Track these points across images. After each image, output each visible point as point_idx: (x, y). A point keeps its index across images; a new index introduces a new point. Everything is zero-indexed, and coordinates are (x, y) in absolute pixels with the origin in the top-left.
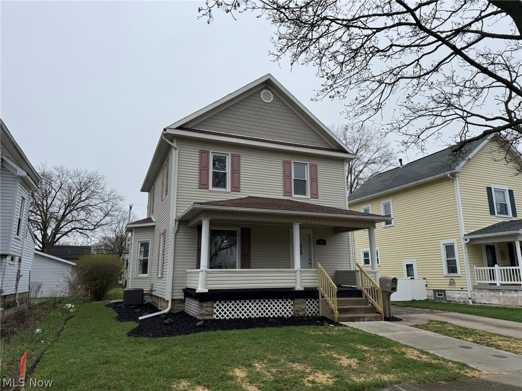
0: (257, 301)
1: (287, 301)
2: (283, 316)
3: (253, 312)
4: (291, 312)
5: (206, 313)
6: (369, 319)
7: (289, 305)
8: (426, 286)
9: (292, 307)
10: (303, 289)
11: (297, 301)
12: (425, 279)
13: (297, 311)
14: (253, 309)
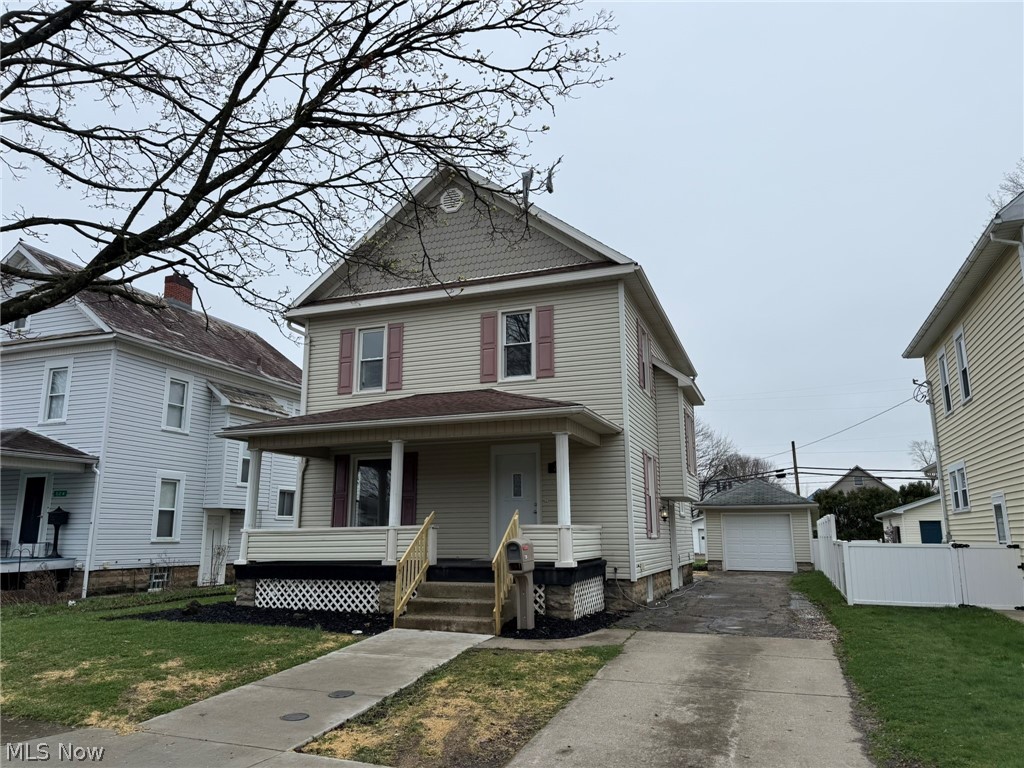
1: (369, 584)
2: (360, 611)
3: (311, 600)
4: (375, 605)
5: (245, 596)
6: (461, 628)
7: (373, 592)
8: (1021, 566)
9: (377, 597)
10: (395, 563)
11: (385, 585)
12: (1016, 547)
13: (384, 603)
14: (311, 596)
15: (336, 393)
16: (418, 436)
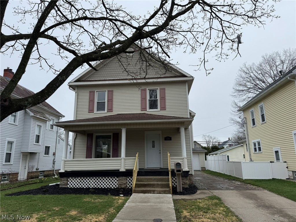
0: (94, 178)
1: (114, 178)
2: (111, 187)
3: (91, 184)
4: (117, 185)
5: (63, 184)
7: (116, 181)
8: (287, 167)
9: (117, 182)
10: (124, 170)
11: (121, 178)
12: (286, 162)
13: (120, 185)
14: (91, 183)
15: (88, 112)
16: (132, 127)
